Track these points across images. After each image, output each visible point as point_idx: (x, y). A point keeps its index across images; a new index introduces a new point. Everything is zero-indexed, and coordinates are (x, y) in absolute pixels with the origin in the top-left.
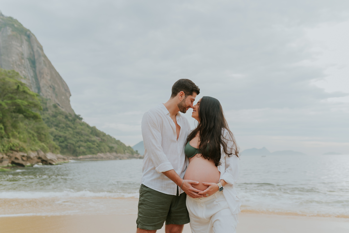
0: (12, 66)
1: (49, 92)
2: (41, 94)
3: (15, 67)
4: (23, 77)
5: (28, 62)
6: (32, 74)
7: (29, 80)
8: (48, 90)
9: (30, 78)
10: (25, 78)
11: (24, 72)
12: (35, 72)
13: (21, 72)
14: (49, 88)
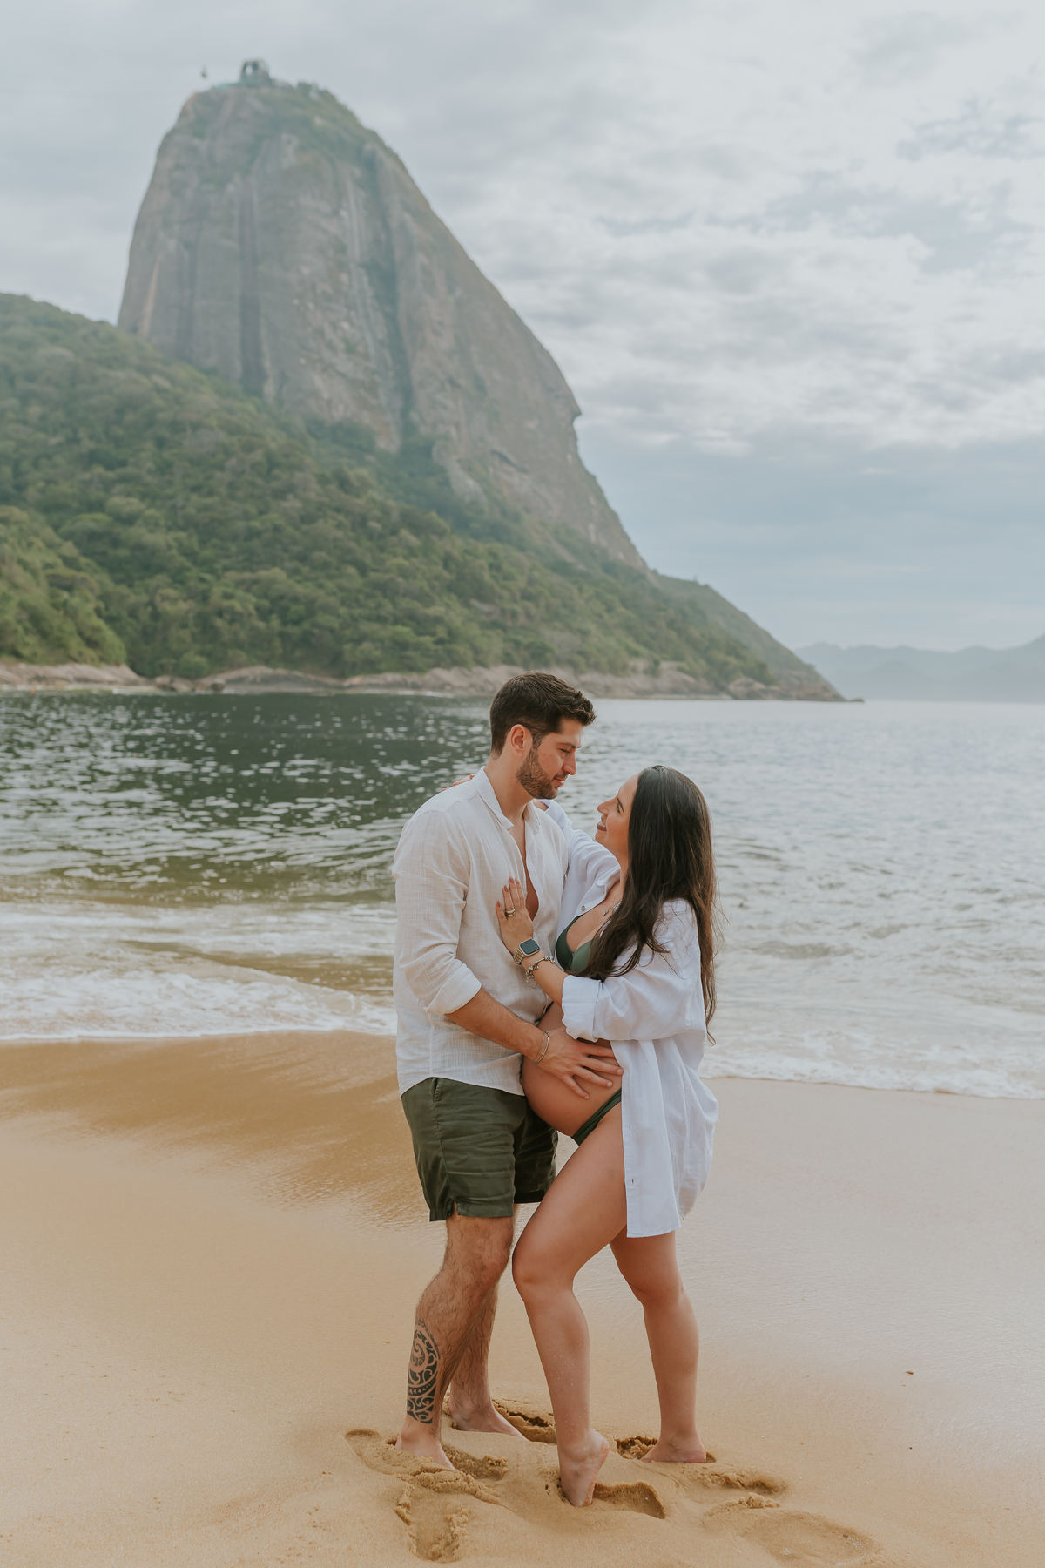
0: (296, 302)
1: (445, 407)
2: (414, 417)
3: (311, 306)
4: (341, 346)
5: (365, 279)
6: (380, 336)
7: (366, 356)
8: (439, 397)
9: (372, 351)
10: (350, 350)
11: (346, 325)
12: (391, 320)
13: (335, 326)
14: (448, 387)
